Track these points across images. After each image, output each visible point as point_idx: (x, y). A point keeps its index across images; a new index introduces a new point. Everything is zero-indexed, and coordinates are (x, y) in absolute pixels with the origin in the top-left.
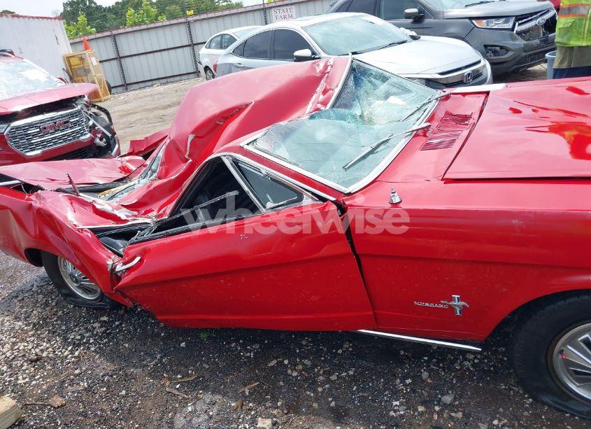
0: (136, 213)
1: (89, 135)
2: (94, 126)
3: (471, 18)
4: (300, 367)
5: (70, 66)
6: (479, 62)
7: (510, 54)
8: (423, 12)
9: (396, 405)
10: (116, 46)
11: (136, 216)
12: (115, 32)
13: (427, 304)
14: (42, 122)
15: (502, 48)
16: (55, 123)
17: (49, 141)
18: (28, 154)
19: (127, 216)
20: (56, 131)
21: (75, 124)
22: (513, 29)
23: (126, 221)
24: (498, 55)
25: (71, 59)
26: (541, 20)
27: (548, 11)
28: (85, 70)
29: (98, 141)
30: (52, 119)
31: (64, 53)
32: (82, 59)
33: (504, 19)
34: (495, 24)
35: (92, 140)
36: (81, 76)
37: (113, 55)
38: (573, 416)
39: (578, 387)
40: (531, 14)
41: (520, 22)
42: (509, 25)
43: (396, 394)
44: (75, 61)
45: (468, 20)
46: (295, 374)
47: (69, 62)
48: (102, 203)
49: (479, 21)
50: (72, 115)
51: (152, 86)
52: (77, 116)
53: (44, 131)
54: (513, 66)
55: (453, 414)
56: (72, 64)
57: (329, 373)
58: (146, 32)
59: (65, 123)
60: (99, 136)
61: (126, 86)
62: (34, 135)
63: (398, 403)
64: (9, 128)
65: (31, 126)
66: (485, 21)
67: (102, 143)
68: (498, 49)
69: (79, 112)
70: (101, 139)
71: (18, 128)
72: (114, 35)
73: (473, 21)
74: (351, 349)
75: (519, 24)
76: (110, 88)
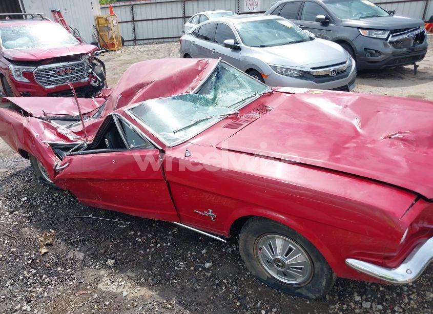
0: (79, 137)
1: (87, 79)
2: (92, 73)
3: (359, 28)
4: (145, 237)
5: (98, 24)
6: (345, 62)
7: (382, 56)
8: (329, 19)
9: (181, 265)
10: (133, 12)
11: (79, 139)
12: (133, 3)
13: (199, 212)
14: (57, 68)
15: (377, 51)
16: (66, 69)
17: (60, 80)
18: (46, 87)
19: (74, 138)
20: (66, 74)
21: (79, 71)
22: (387, 39)
23: (72, 141)
24: (374, 57)
25: (99, 20)
26: (411, 34)
27: (419, 28)
28: (108, 28)
29: (92, 83)
30: (64, 66)
31: (95, 15)
32: (107, 20)
33: (382, 31)
34: (375, 34)
35: (89, 82)
36: (105, 32)
37: (129, 19)
38: (265, 284)
39: (270, 269)
40: (405, 30)
41: (394, 34)
42: (385, 36)
43: (184, 258)
44: (102, 21)
45: (356, 29)
46: (140, 240)
47: (98, 22)
48: (63, 128)
49: (364, 31)
50: (78, 65)
51: (153, 43)
52: (81, 66)
53: (58, 74)
54: (383, 65)
55: (206, 274)
56: (100, 23)
57: (156, 243)
58: (155, 5)
59: (72, 69)
60: (94, 80)
61: (135, 41)
62: (52, 76)
63: (182, 263)
64: (36, 70)
65: (50, 69)
66: (368, 31)
67: (96, 84)
68: (374, 52)
69: (83, 63)
70: (95, 82)
71: (42, 70)
72: (132, 6)
73: (360, 30)
74: (176, 232)
75: (393, 36)
76: (123, 41)
